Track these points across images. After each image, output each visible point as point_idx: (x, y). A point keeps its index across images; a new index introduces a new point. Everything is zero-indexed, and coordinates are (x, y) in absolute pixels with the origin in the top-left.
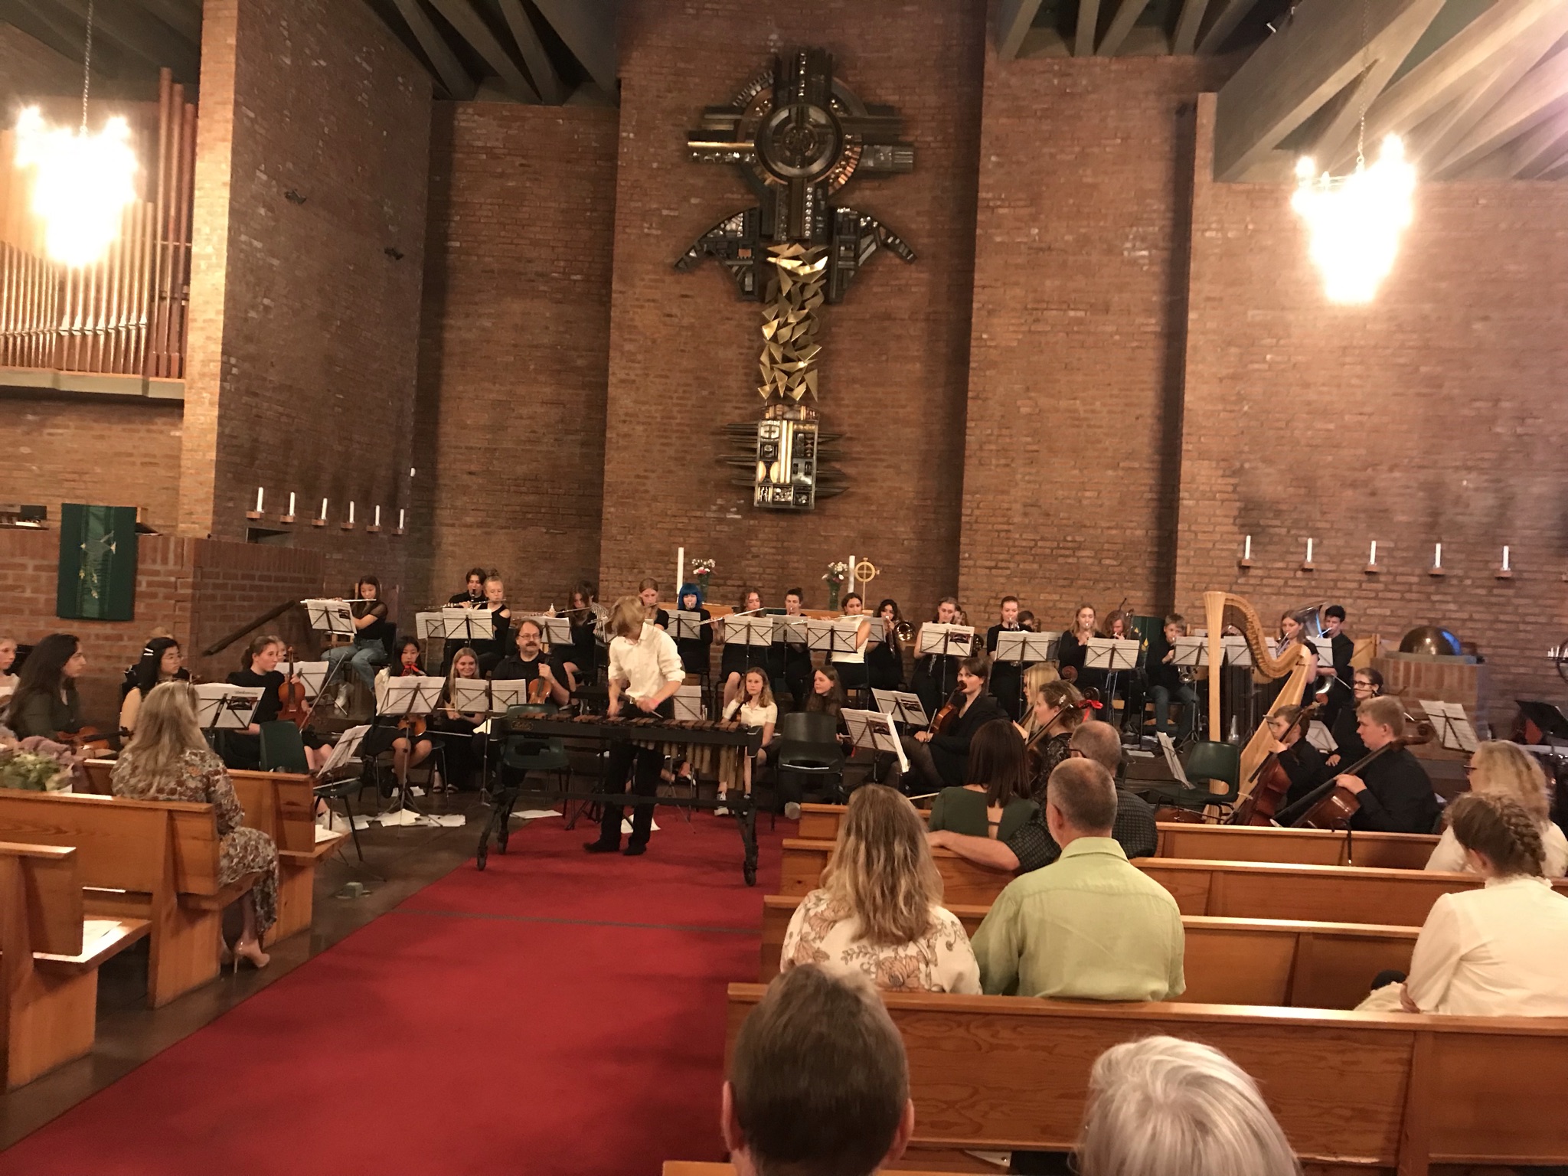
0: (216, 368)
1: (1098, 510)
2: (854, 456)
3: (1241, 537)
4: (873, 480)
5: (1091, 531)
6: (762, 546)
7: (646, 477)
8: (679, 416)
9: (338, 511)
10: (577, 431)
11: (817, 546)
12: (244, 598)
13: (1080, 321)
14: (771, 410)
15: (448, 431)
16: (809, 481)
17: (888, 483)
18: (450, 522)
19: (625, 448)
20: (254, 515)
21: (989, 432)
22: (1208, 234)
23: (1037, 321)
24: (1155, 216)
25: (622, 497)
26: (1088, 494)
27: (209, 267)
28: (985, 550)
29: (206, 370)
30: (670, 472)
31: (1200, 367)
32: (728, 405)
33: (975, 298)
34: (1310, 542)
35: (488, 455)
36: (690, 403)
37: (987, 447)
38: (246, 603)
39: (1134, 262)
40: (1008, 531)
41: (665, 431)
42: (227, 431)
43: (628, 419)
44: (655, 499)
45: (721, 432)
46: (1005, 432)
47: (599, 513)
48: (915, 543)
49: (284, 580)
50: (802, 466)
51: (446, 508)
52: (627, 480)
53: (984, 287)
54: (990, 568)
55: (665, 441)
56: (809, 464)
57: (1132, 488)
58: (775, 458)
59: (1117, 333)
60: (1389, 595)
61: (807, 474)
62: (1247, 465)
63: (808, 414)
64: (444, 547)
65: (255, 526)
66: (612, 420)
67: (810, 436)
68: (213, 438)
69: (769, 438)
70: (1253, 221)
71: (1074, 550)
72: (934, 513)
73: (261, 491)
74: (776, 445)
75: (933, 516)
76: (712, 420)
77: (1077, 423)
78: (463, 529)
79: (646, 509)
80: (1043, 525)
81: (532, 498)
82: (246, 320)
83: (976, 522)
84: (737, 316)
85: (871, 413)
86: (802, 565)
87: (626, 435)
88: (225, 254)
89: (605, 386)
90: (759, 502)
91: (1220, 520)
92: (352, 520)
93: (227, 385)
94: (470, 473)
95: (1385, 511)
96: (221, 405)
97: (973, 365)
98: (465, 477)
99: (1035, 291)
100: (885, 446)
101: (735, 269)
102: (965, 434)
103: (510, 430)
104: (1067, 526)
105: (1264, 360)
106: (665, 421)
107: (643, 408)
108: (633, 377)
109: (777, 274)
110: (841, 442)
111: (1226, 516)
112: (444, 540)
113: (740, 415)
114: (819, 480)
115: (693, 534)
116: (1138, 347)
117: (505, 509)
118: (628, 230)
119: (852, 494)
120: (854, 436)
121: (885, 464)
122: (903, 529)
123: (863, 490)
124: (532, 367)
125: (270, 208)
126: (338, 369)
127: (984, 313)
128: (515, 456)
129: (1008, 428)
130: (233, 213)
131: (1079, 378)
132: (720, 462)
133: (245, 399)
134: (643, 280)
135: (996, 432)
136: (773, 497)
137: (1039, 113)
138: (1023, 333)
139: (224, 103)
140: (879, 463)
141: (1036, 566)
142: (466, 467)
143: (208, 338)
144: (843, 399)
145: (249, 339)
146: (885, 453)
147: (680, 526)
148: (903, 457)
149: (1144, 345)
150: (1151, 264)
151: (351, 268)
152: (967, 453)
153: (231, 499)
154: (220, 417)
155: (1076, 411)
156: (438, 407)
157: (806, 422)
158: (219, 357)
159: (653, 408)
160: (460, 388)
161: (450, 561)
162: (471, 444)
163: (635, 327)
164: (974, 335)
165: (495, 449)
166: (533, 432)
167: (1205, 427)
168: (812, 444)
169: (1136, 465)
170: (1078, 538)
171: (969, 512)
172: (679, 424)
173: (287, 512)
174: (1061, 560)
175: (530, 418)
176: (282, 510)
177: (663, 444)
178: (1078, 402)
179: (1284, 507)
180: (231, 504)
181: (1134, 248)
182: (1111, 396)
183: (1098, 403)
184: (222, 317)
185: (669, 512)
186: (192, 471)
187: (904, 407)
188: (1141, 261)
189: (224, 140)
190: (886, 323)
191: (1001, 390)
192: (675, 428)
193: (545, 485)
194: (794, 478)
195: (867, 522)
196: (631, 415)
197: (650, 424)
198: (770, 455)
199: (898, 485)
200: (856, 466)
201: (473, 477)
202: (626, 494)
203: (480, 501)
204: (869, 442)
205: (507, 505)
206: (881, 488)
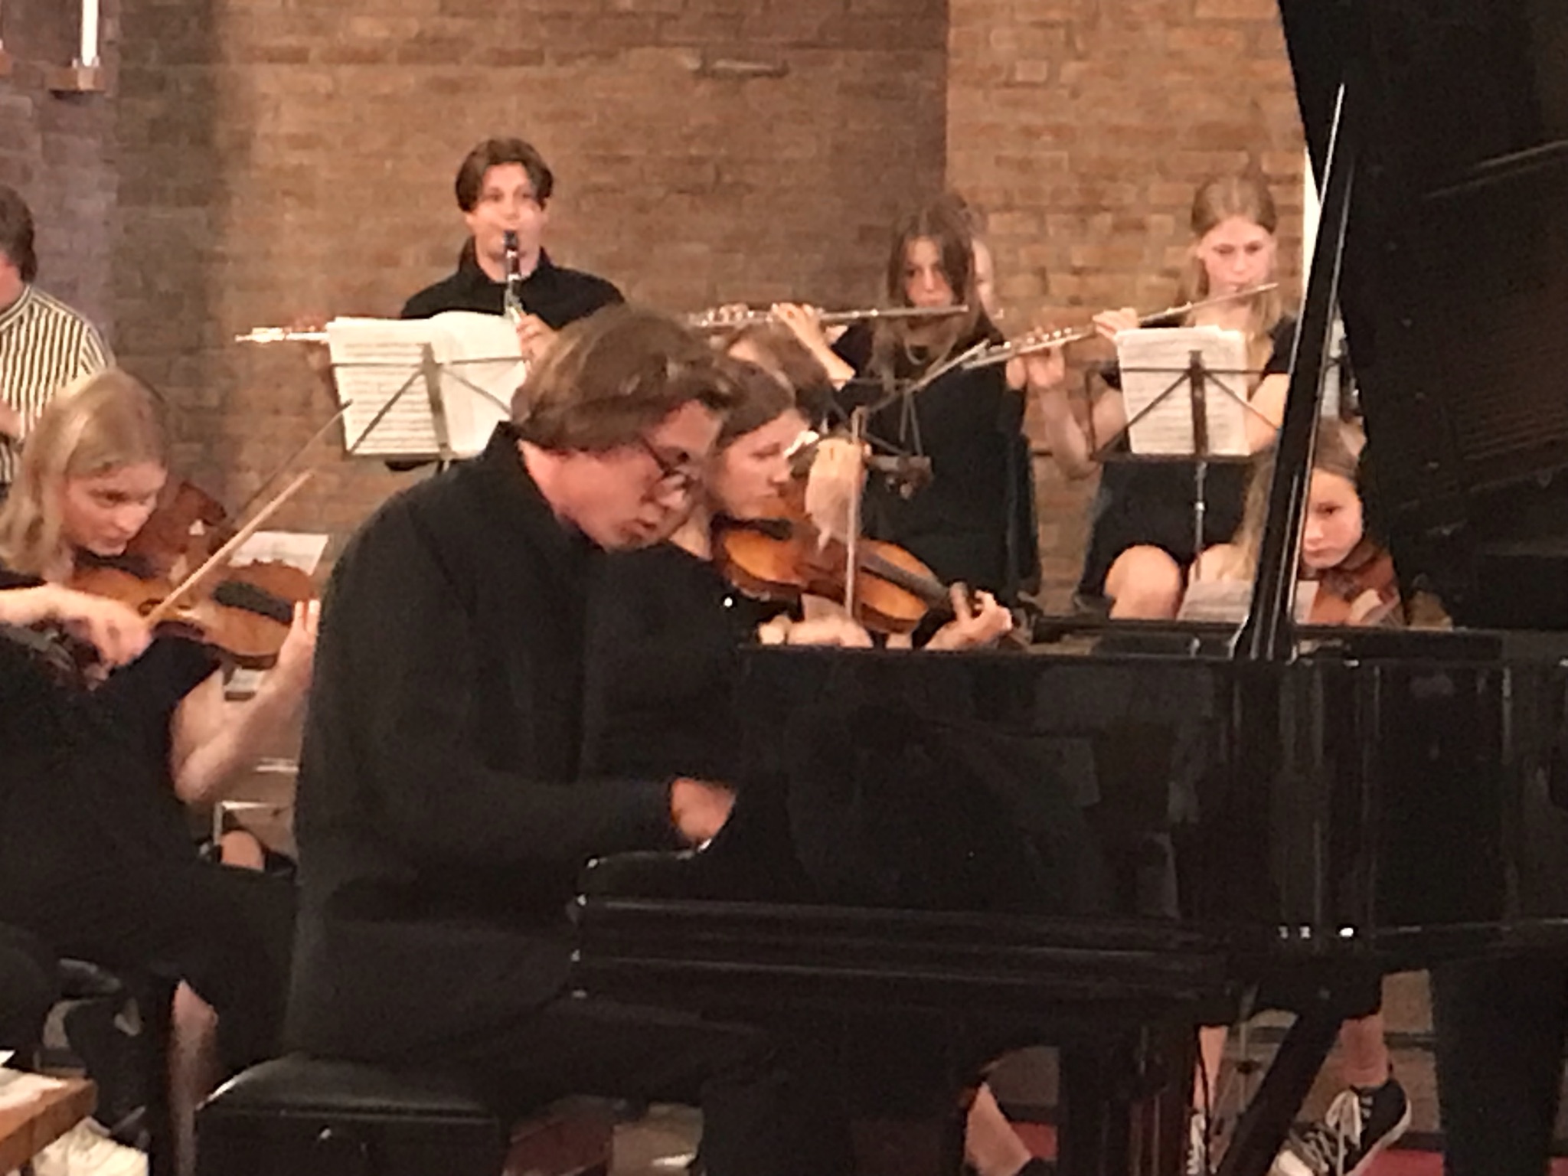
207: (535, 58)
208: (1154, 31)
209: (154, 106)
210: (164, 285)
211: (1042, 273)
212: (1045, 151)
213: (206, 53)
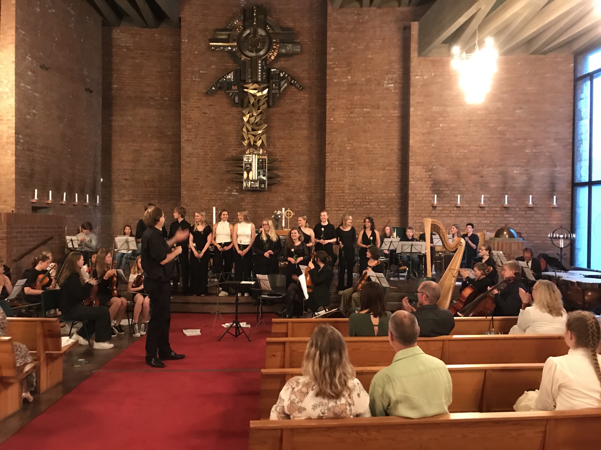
0: (13, 140)
1: (378, 186)
2: (282, 168)
3: (433, 195)
4: (290, 177)
5: (375, 195)
6: (247, 205)
7: (198, 179)
8: (210, 154)
9: (71, 197)
10: (169, 161)
11: (269, 204)
12: (30, 237)
13: (368, 113)
14: (248, 150)
15: (115, 162)
16: (265, 178)
17: (296, 179)
18: (118, 200)
19: (189, 168)
20: (34, 201)
21: (335, 157)
22: (417, 77)
23: (351, 113)
24: (396, 70)
25: (188, 187)
26: (373, 180)
27: (8, 97)
28: (335, 203)
29: (9, 141)
30: (208, 176)
31: (416, 129)
32: (230, 149)
33: (327, 104)
34: (459, 196)
35: (133, 172)
36: (215, 148)
37: (334, 163)
38: (32, 239)
39: (388, 89)
40: (344, 196)
41: (205, 160)
42: (20, 166)
43: (190, 155)
44: (202, 187)
45: (228, 160)
46: (341, 157)
47: (180, 194)
48: (307, 202)
49: (48, 228)
50: (261, 172)
51: (116, 194)
52: (190, 180)
53: (330, 100)
54: (337, 211)
55: (205, 164)
56: (264, 172)
57: (390, 177)
58: (251, 170)
59: (383, 117)
60: (489, 215)
61: (264, 176)
62: (434, 167)
63: (263, 152)
64: (116, 210)
65: (35, 205)
66: (183, 156)
67: (264, 160)
68: (13, 169)
69: (248, 162)
70: (434, 72)
71: (369, 202)
72: (315, 189)
73: (36, 190)
74: (251, 164)
75: (314, 191)
76: (224, 155)
77: (368, 152)
78: (124, 203)
79: (199, 192)
80: (357, 193)
81: (151, 189)
82: (25, 119)
83: (331, 193)
84: (232, 113)
85: (288, 150)
86: (263, 212)
87: (189, 162)
88: (14, 91)
89: (180, 142)
90: (245, 187)
91: (425, 189)
92: (77, 201)
93: (19, 147)
94: (126, 180)
95: (487, 183)
96: (16, 156)
97: (327, 131)
98: (124, 181)
99: (350, 101)
100: (294, 164)
101: (231, 94)
102: (325, 158)
103: (141, 162)
104: (366, 193)
105: (440, 127)
106: (205, 156)
107: (196, 151)
108: (190, 139)
109: (248, 95)
110: (277, 162)
111: (427, 187)
112: (116, 208)
113: (235, 153)
114: (269, 178)
115: (218, 201)
116: (392, 122)
117: (141, 194)
118: (186, 79)
119: (282, 183)
120: (281, 160)
121: (294, 171)
122: (302, 196)
123: (286, 181)
124: (149, 136)
125: (33, 72)
126: (67, 139)
127: (331, 110)
128: (144, 172)
129: (342, 155)
130: (17, 74)
131: (369, 135)
132: (228, 172)
133: (27, 153)
134: (193, 99)
135: (337, 157)
136: (251, 185)
137: (349, 30)
138: (347, 118)
139: (11, 28)
140: (292, 171)
141: (354, 209)
142: (124, 177)
143: (9, 127)
144: (276, 145)
145: (27, 127)
146: (294, 167)
147: (213, 198)
148: (301, 168)
149: (393, 121)
150: (395, 89)
151: (71, 97)
152: (327, 166)
153: (24, 195)
154: (16, 160)
155: (368, 148)
156: (111, 153)
157: (262, 155)
158: (14, 135)
159: (200, 151)
160: (120, 145)
161: (119, 216)
162: (125, 168)
163: (191, 118)
164: (327, 119)
165: (135, 170)
166: (151, 162)
167: (418, 153)
168: (265, 164)
169: (392, 168)
170: (370, 198)
171: (328, 189)
172: (211, 157)
173: (49, 199)
174: (364, 206)
175: (149, 156)
176: (46, 198)
177: (204, 165)
178: (369, 144)
179: (448, 183)
180: (23, 197)
181: (388, 83)
182: (382, 141)
183: (376, 145)
184: (14, 118)
185: (208, 193)
186: (5, 184)
187: (301, 148)
188: (391, 88)
189: (11, 43)
190: (292, 115)
191: (339, 140)
192: (209, 159)
193: (157, 183)
194: (259, 177)
195: (288, 194)
196: (191, 154)
197: (199, 157)
198: (249, 169)
199: (299, 179)
200: (283, 172)
201: (127, 181)
202: (190, 186)
203: (131, 191)
204: (287, 162)
205: (141, 192)
206: (293, 180)
207: (142, 201)
209: (105, 206)
210: (106, 222)
213: (110, 201)
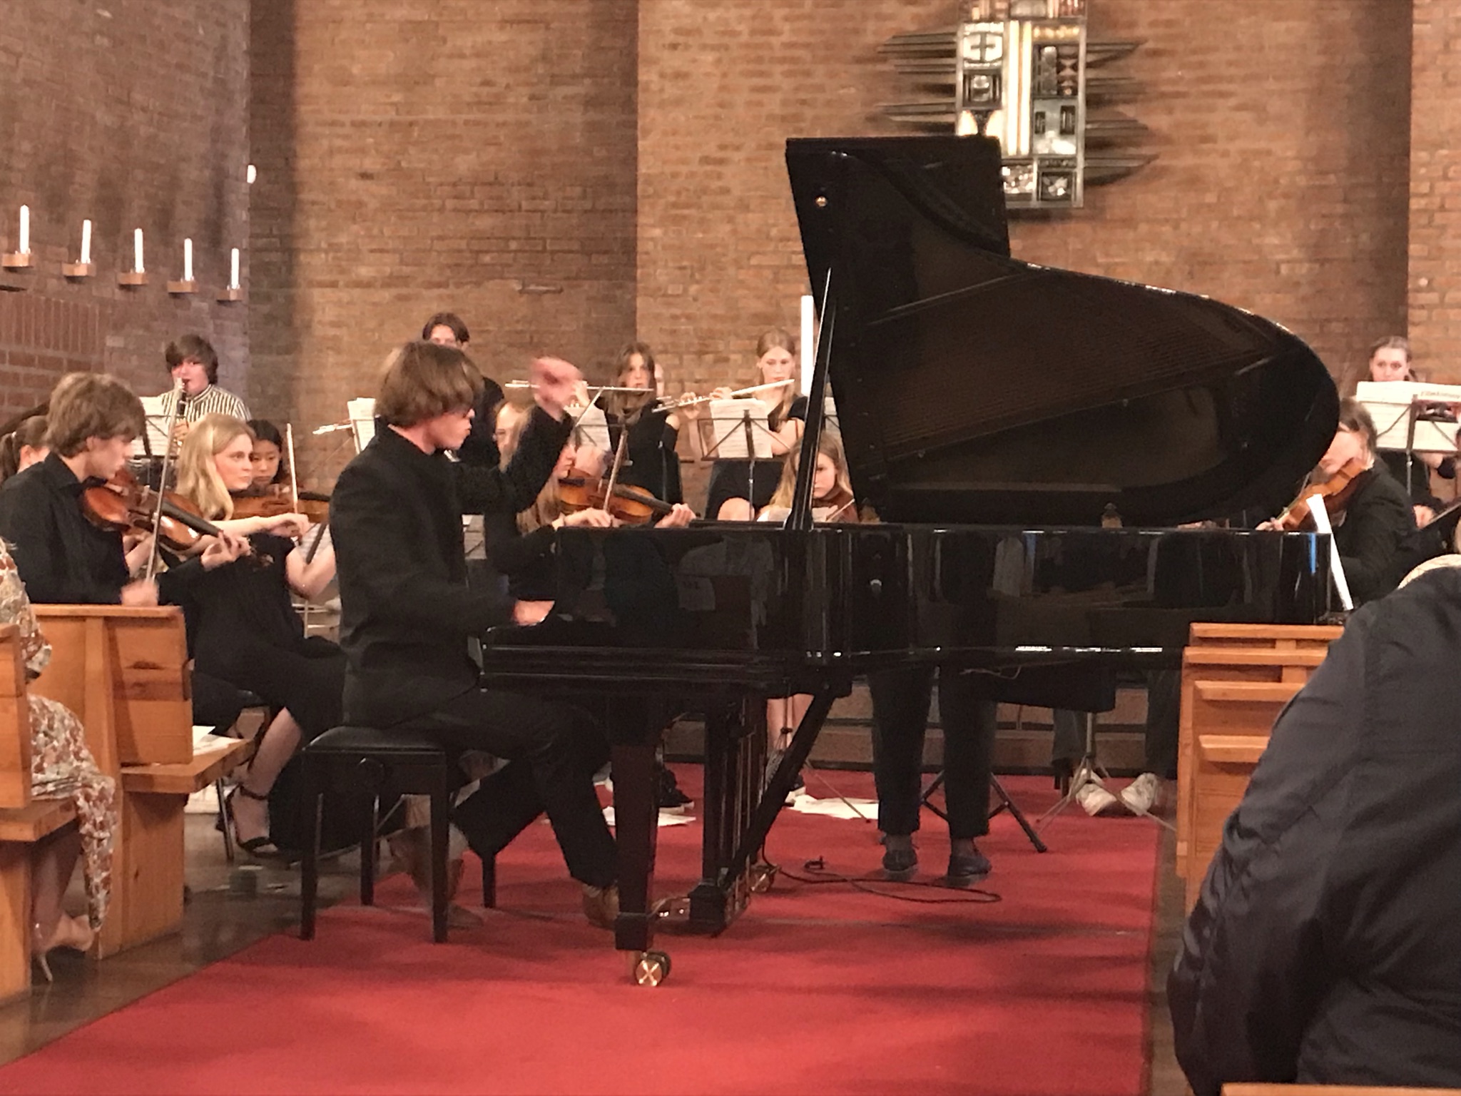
2: (1165, 89)
4: (1206, 139)
7: (721, 162)
8: (787, 27)
9: (113, 247)
10: (574, 76)
15: (315, 91)
16: (1068, 148)
17: (1243, 144)
18: (328, 278)
19: (678, 102)
25: (675, 205)
35: (397, 136)
41: (759, 60)
43: (681, 39)
44: (744, 206)
45: (881, 55)
47: (629, 248)
48: (1304, 269)
50: (1053, 115)
51: (319, 250)
52: (684, 169)
56: (1066, 110)
58: (995, 103)
61: (1066, 132)
63: (1063, 5)
64: (319, 331)
66: (648, 46)
67: (1066, 51)
69: (982, 61)
72: (1345, 201)
74: (996, 76)
75: (1340, 209)
76: (856, 32)
78: (357, 292)
79: (728, 228)
81: (485, 223)
83: (1442, 208)
87: (679, 75)
92: (139, 267)
94: (365, 176)
98: (354, 183)
100: (1230, 64)
103: (439, 83)
106: (760, 39)
107: (712, 16)
110: (1134, 60)
112: (318, 317)
113: (915, 17)
114: (1093, 145)
117: (438, 245)
119: (1164, 171)
120: (1161, 46)
121: (1232, 102)
122: (1276, 241)
123: (1187, 160)
128: (452, 137)
140: (1220, 102)
142: (355, 162)
146: (1231, 80)
148: (1272, 85)
152: (1417, 61)
156: (292, 42)
157: (1061, 20)
159: (733, 13)
161: (331, 358)
162: (360, 117)
165: (411, 124)
166: (487, 83)
168: (1075, 67)
171: (1425, 188)
172: (790, 45)
173: (15, 246)
185: (774, 232)
192: (779, 53)
193: (515, 190)
194: (1042, 147)
195: (1197, 229)
196: (688, 33)
197: (727, 48)
198: (985, 97)
199: (1263, 145)
200: (1170, 111)
201: (369, 182)
202: (683, 198)
203: (387, 232)
204: (1194, 58)
205: (441, 238)
206: (1225, 154)
207: (445, 285)
208: (732, 271)
209: (265, 308)
210: (271, 391)
211: (681, 382)
212: (683, 326)
213: (289, 283)
